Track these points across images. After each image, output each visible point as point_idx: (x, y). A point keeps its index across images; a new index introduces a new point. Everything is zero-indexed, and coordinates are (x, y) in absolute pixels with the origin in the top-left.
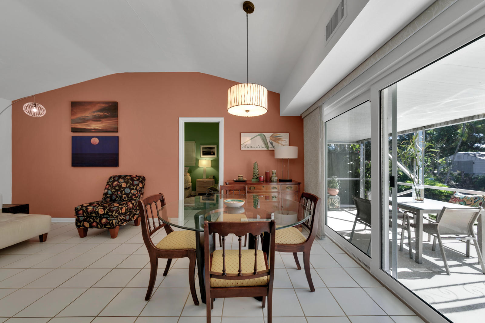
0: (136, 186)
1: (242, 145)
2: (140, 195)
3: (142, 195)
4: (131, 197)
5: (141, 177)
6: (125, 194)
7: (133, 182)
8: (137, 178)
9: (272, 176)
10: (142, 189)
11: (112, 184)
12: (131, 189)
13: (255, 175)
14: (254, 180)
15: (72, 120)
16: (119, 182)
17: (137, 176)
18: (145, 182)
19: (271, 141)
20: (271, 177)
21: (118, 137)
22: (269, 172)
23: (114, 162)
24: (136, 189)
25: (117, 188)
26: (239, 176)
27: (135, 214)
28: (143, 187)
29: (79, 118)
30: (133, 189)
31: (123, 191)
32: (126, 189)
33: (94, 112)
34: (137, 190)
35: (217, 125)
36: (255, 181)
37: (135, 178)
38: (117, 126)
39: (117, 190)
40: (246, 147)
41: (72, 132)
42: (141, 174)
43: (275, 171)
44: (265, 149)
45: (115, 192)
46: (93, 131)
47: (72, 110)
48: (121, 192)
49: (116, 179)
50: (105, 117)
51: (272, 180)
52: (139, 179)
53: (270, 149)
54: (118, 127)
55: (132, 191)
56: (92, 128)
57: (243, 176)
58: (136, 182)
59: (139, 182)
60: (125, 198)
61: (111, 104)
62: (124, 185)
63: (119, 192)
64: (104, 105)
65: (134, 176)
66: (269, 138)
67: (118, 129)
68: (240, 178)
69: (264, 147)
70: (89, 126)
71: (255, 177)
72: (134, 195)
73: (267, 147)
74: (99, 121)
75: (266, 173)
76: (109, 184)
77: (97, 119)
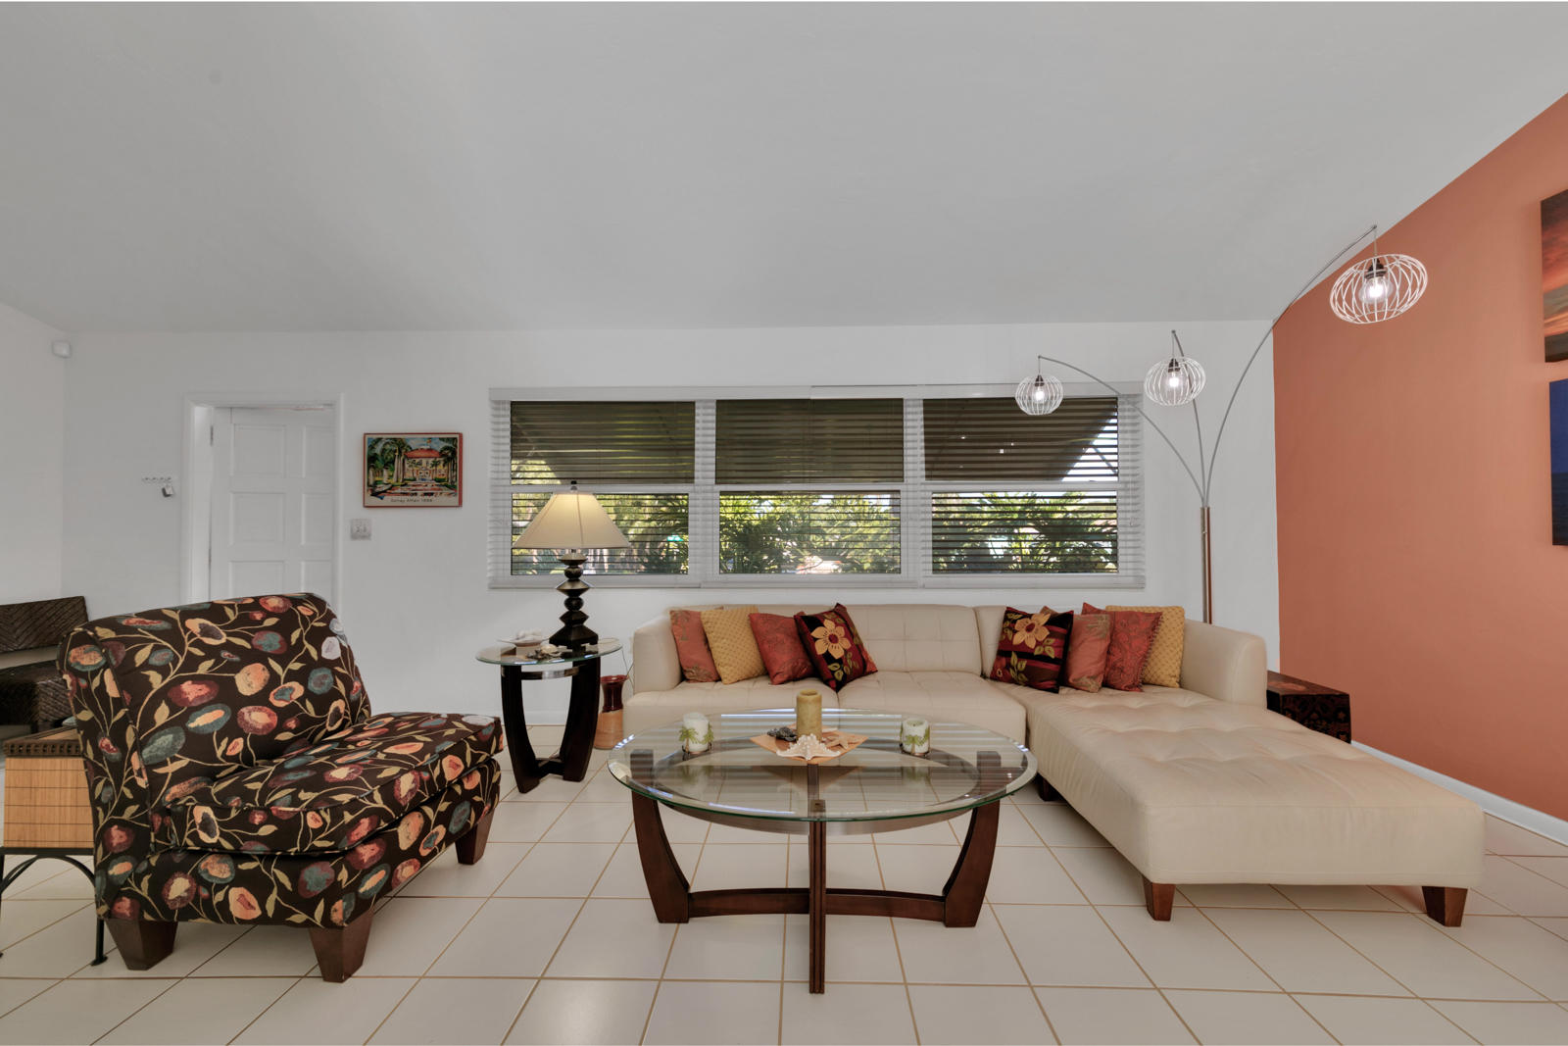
41: (1549, 359)
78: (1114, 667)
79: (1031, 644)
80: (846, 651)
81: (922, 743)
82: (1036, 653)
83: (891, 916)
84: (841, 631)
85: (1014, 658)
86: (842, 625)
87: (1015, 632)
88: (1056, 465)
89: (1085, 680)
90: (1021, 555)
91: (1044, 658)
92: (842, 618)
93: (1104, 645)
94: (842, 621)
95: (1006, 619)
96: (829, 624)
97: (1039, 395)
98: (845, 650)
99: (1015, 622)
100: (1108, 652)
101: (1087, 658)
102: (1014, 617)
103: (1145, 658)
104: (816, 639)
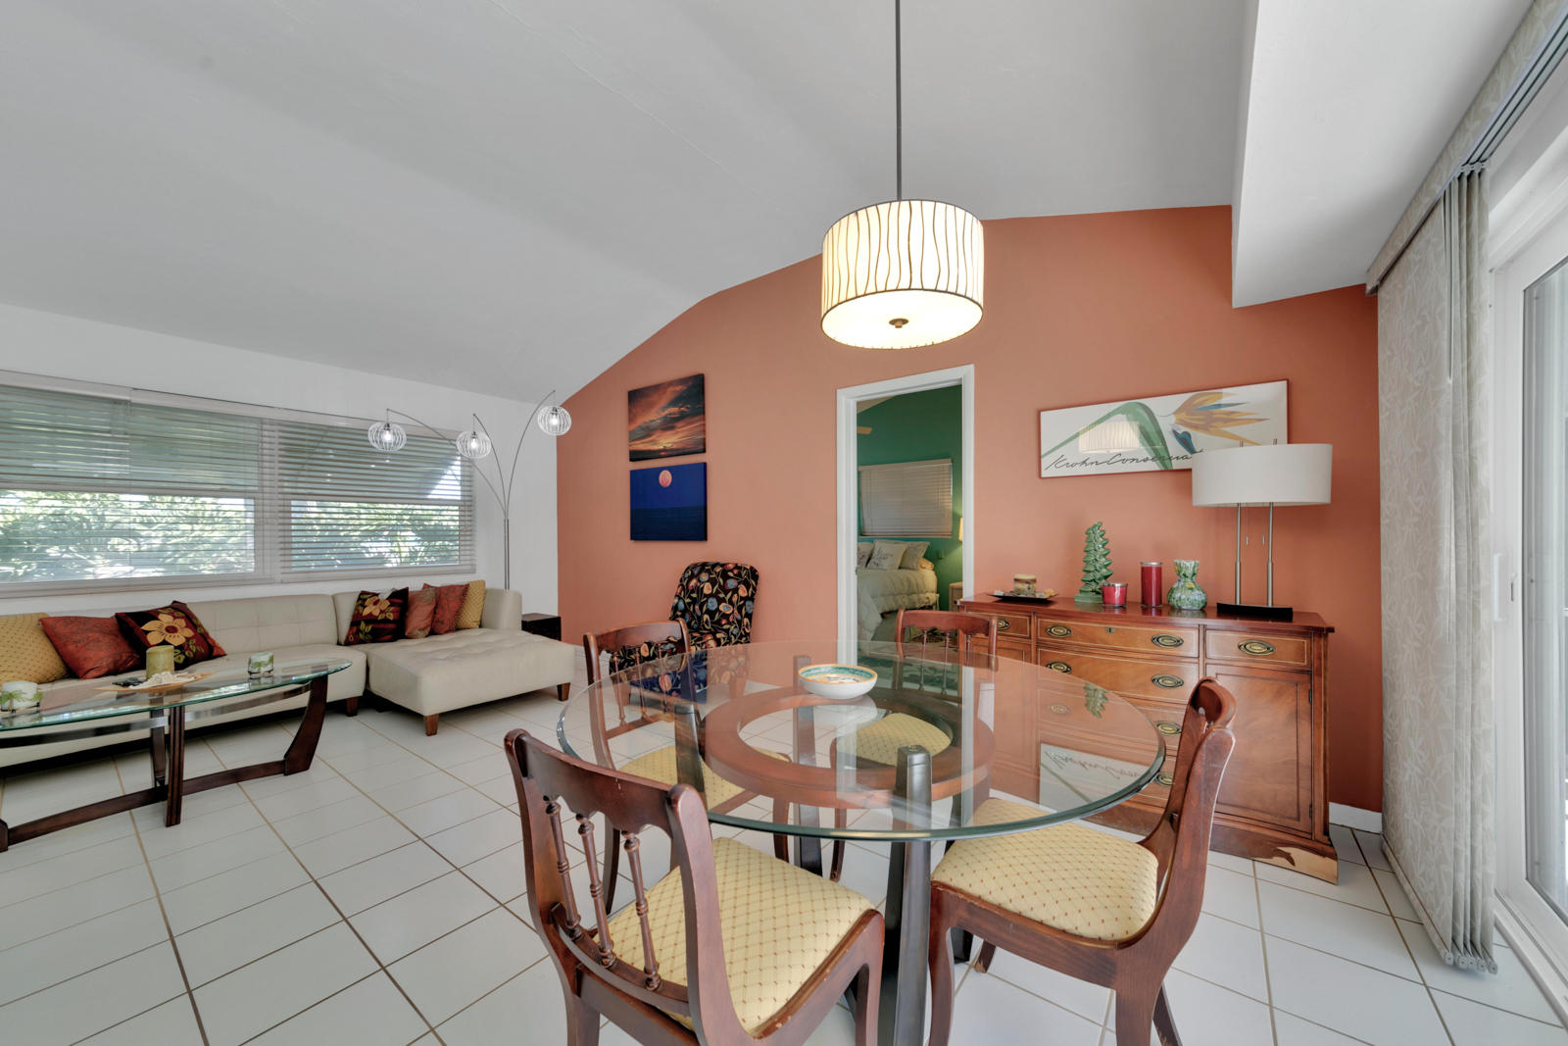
0: (730, 594)
1: (1043, 460)
2: (739, 617)
3: (746, 620)
4: (719, 621)
5: (745, 568)
6: (708, 612)
7: (725, 581)
8: (736, 572)
9: (1175, 586)
10: (748, 603)
11: (688, 584)
12: (720, 601)
13: (1091, 577)
14: (1087, 600)
15: (630, 432)
16: (699, 581)
17: (737, 567)
18: (756, 584)
19: (1181, 430)
20: (1172, 590)
21: (705, 464)
22: (1159, 570)
23: (697, 530)
24: (731, 602)
25: (694, 595)
26: (1016, 580)
27: (726, 668)
28: (751, 598)
29: (640, 427)
30: (723, 600)
31: (704, 602)
32: (711, 600)
33: (664, 409)
34: (733, 605)
35: (954, 392)
36: (1090, 601)
37: (731, 571)
38: (702, 437)
39: (694, 601)
40: (1062, 463)
41: (632, 460)
42: (747, 563)
43: (1189, 565)
44: (1154, 466)
45: (689, 604)
46: (663, 453)
47: (630, 411)
48: (701, 608)
49: (696, 572)
50: (682, 417)
51: (1174, 602)
52: (739, 575)
53: (1176, 465)
54: (704, 439)
55: (722, 607)
56: (662, 447)
57: (1034, 581)
58: (731, 584)
59: (739, 583)
60: (707, 622)
61: (690, 383)
62: (707, 589)
63: (697, 607)
64: (679, 388)
65: (731, 566)
66: (1173, 419)
67: (704, 444)
68: (1020, 586)
69: (1145, 460)
70: (655, 444)
71: (1094, 586)
72: (725, 616)
73: (1161, 456)
74: (672, 428)
75: (1146, 572)
76: (682, 585)
77: (669, 425)
78: (438, 621)
79: (376, 613)
80: (188, 639)
81: (266, 665)
82: (380, 618)
83: (237, 782)
84: (181, 623)
85: (363, 625)
86: (182, 618)
87: (365, 607)
88: (423, 486)
89: (417, 632)
90: (400, 557)
91: (386, 621)
92: (182, 612)
93: (431, 607)
94: (181, 614)
95: (359, 599)
96: (166, 619)
97: (388, 437)
98: (186, 638)
99: (365, 600)
100: (435, 612)
101: (419, 617)
102: (366, 596)
103: (458, 613)
104: (147, 632)
